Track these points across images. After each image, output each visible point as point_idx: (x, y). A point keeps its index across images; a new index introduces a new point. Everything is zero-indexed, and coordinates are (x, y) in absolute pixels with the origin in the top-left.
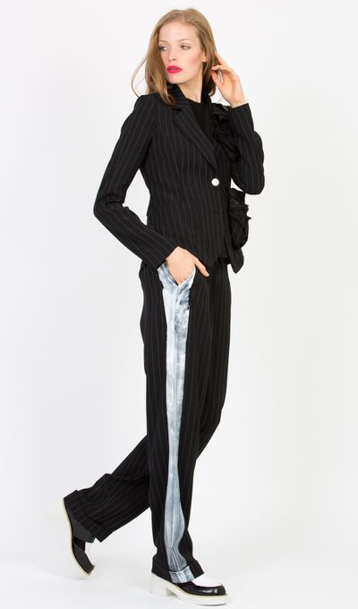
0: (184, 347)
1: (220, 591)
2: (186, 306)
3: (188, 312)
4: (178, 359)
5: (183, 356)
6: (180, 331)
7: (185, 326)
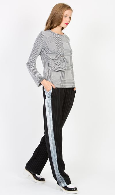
0: (51, 111)
1: (76, 189)
2: (50, 98)
3: (51, 100)
4: (50, 115)
5: (51, 114)
6: (49, 106)
7: (50, 105)
